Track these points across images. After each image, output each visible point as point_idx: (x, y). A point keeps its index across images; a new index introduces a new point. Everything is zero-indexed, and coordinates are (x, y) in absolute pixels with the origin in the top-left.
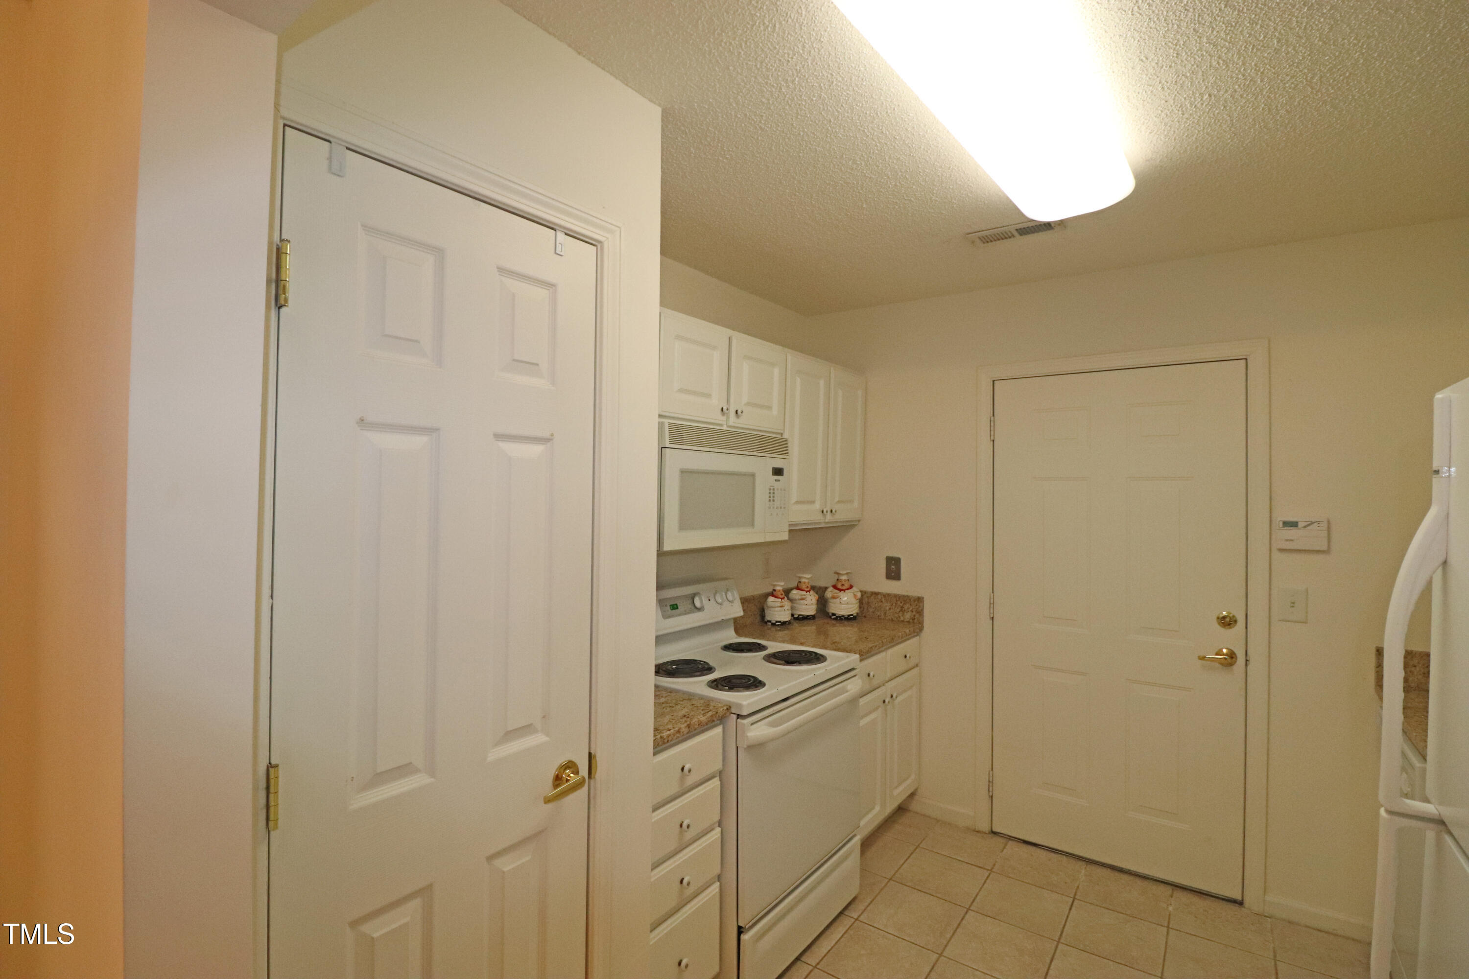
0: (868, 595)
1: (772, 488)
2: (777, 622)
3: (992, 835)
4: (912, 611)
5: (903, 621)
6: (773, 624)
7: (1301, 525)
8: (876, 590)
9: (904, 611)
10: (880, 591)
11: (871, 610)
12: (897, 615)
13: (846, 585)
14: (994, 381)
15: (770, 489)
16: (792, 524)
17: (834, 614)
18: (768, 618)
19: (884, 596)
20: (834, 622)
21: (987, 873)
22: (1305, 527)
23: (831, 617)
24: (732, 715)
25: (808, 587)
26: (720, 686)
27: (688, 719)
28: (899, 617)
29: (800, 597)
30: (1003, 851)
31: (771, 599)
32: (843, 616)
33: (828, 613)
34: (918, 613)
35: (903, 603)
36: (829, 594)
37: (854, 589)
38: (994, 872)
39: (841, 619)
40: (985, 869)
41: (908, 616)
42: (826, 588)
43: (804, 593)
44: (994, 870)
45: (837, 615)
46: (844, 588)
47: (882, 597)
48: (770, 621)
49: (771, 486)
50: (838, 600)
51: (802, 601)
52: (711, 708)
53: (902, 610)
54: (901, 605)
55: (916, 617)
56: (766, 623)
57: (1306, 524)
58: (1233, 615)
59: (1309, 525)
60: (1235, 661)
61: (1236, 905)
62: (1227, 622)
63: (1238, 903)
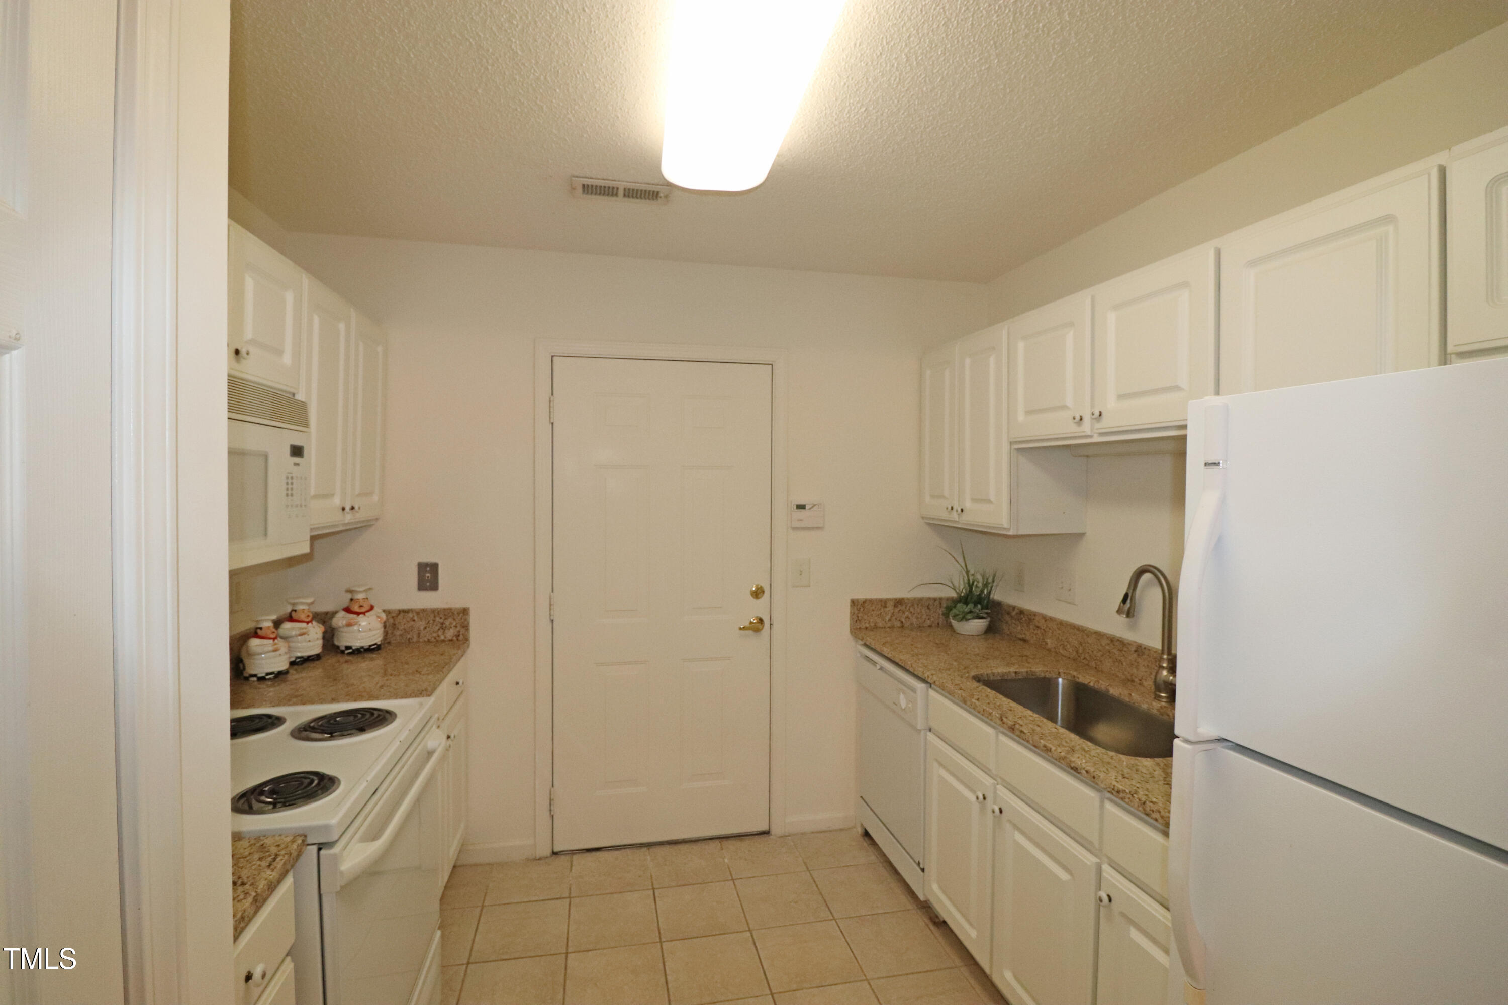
0: (394, 615)
1: (290, 476)
2: (268, 674)
3: (554, 856)
4: (456, 626)
5: (443, 641)
6: (262, 679)
7: (807, 507)
8: (405, 606)
9: (446, 627)
10: (409, 607)
11: (398, 633)
12: (435, 635)
13: (365, 605)
14: (552, 357)
15: (287, 478)
16: (314, 528)
17: (348, 648)
18: (250, 670)
19: (418, 613)
20: (349, 658)
21: (568, 900)
22: (810, 508)
23: (343, 652)
24: (309, 847)
25: (308, 616)
26: (256, 805)
27: (247, 887)
28: (438, 636)
29: (298, 632)
30: (571, 870)
31: (254, 643)
32: (362, 647)
33: (338, 647)
34: (463, 627)
35: (443, 618)
36: (340, 619)
37: (376, 608)
38: (573, 897)
39: (359, 652)
40: (564, 898)
41: (450, 634)
42: (334, 613)
43: (304, 625)
44: (573, 895)
45: (354, 648)
46: (363, 610)
47: (415, 614)
48: (255, 676)
49: (289, 473)
50: (355, 628)
51: (303, 637)
52: (274, 850)
53: (443, 627)
54: (441, 621)
55: (461, 633)
56: (247, 679)
57: (811, 506)
58: (761, 587)
59: (812, 507)
60: (763, 626)
61: (765, 835)
62: (758, 594)
63: (766, 833)
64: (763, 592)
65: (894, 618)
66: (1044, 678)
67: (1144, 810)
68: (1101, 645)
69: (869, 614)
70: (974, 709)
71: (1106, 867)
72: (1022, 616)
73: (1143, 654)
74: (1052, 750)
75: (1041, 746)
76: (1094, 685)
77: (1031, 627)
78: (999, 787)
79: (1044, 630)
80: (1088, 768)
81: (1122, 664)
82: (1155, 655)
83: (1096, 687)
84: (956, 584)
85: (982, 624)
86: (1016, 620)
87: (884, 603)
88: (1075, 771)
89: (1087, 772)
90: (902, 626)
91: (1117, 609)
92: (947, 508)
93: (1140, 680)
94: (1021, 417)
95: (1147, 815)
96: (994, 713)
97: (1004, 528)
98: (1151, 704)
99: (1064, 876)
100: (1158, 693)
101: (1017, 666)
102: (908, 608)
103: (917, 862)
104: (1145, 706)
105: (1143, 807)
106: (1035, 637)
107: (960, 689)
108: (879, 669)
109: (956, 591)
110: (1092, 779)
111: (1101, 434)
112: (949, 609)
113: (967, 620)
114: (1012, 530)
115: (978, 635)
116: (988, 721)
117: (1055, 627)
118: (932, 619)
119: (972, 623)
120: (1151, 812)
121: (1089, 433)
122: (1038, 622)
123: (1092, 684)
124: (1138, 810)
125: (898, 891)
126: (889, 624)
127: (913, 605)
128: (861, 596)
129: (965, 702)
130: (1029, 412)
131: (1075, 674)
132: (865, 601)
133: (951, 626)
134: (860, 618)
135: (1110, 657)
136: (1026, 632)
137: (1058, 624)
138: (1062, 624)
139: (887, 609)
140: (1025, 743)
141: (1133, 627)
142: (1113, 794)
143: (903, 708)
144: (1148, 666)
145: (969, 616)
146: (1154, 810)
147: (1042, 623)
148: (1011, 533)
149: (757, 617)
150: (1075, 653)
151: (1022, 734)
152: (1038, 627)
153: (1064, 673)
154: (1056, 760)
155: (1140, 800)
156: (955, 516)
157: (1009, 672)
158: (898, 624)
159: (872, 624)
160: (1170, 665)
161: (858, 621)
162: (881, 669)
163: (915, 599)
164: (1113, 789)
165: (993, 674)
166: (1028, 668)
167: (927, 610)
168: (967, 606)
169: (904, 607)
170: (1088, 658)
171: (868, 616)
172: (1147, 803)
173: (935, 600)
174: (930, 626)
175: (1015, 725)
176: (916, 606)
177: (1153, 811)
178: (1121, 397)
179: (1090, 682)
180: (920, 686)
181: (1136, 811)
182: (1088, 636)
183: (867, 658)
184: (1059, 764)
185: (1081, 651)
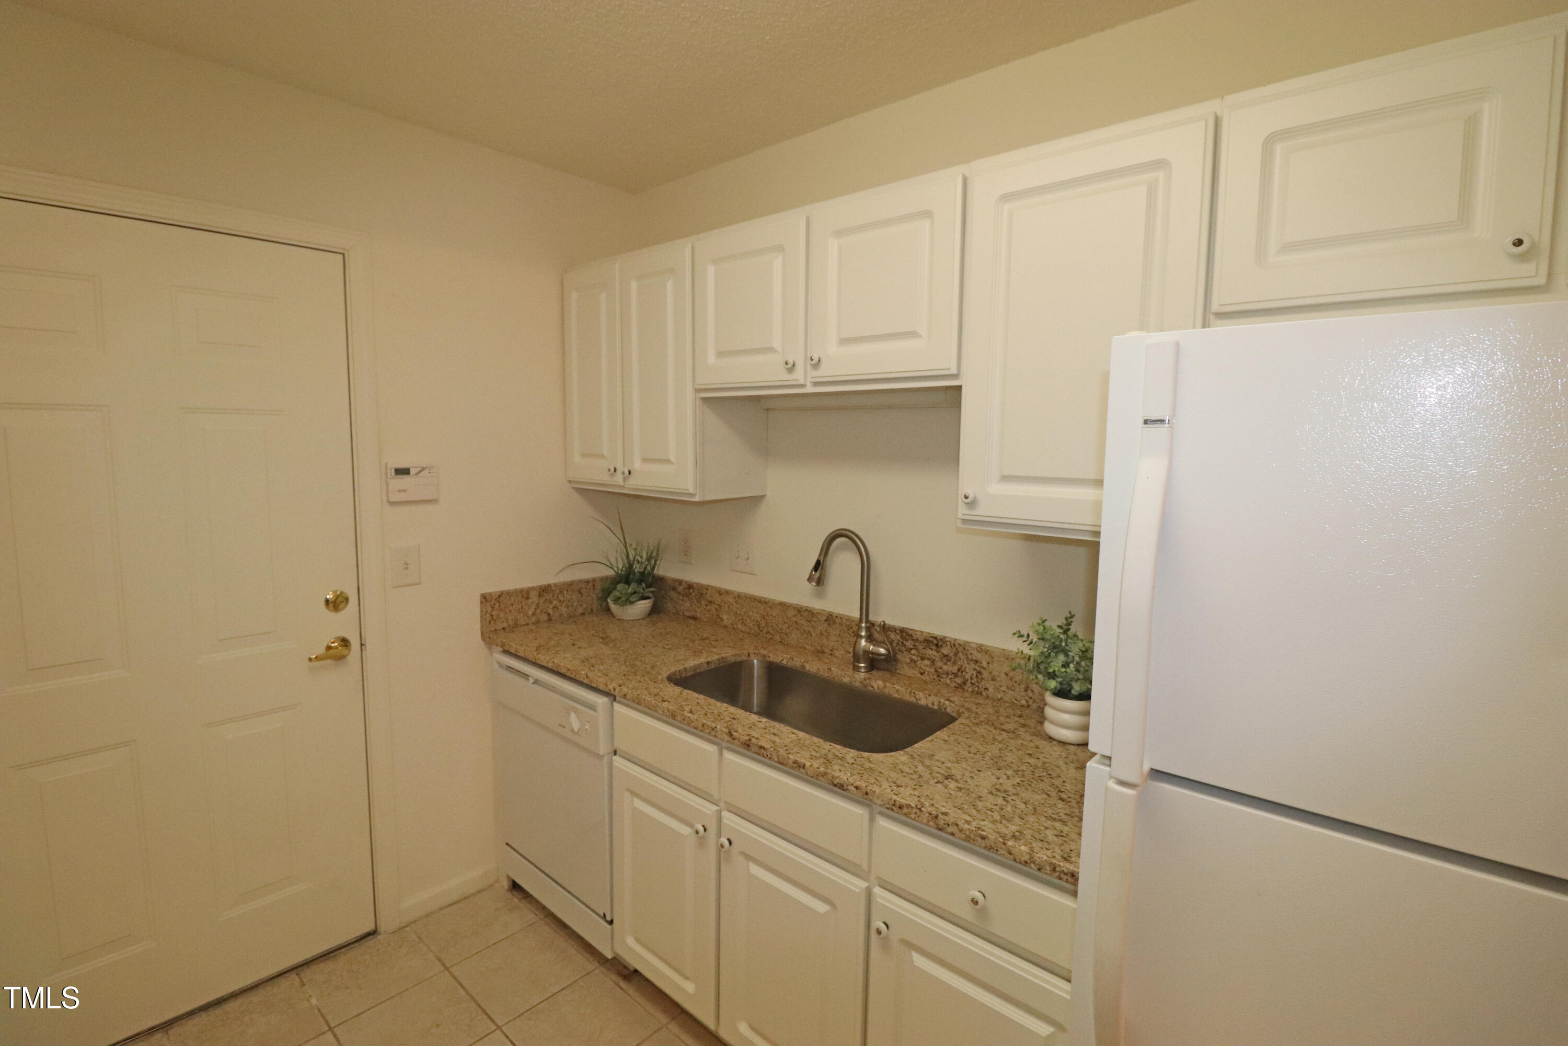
7: (412, 471)
22: (417, 474)
57: (417, 470)
58: (342, 593)
59: (420, 471)
60: (350, 650)
61: (371, 937)
62: (336, 604)
63: (373, 933)
64: (347, 600)
65: (538, 611)
66: (735, 663)
67: (937, 825)
68: (787, 617)
69: (507, 610)
70: (689, 725)
71: (877, 891)
72: (691, 591)
73: (835, 622)
74: (806, 766)
75: (791, 761)
76: (788, 662)
77: (703, 603)
78: (725, 814)
79: (718, 605)
80: (857, 783)
81: (811, 635)
82: (848, 623)
83: (790, 664)
84: (613, 560)
85: (645, 605)
86: (683, 596)
87: (525, 594)
88: (839, 788)
89: (857, 788)
90: (550, 620)
91: (808, 577)
92: (609, 470)
93: (832, 651)
94: (711, 359)
95: (940, 830)
96: (718, 727)
97: (690, 494)
98: (854, 677)
99: (822, 908)
100: (856, 664)
101: (705, 654)
102: (556, 596)
103: (602, 915)
104: (846, 680)
105: (935, 822)
106: (707, 613)
107: (664, 701)
108: (533, 683)
109: (614, 570)
110: (866, 796)
111: (816, 384)
112: (607, 593)
113: (632, 603)
114: (697, 496)
115: (642, 619)
116: (685, 727)
117: (732, 600)
118: (585, 606)
119: (639, 606)
120: (946, 826)
121: (802, 382)
122: (711, 596)
123: (785, 662)
124: (928, 825)
125: (572, 950)
126: (533, 619)
127: (561, 592)
128: (493, 588)
129: (673, 716)
130: (720, 354)
131: (765, 652)
132: (501, 595)
133: (608, 610)
134: (494, 617)
135: (798, 629)
136: (697, 609)
137: (735, 598)
138: (739, 597)
139: (530, 601)
140: (767, 760)
141: (820, 595)
142: (892, 810)
143: (576, 730)
144: (839, 634)
145: (633, 599)
146: (950, 823)
147: (717, 598)
148: (697, 499)
149: (337, 638)
150: (756, 628)
151: (763, 751)
152: (711, 602)
153: (754, 654)
154: (812, 777)
155: (930, 814)
156: (619, 479)
157: (702, 664)
158: (545, 617)
159: (511, 623)
160: (868, 634)
161: (492, 622)
162: (536, 682)
163: (564, 584)
164: (894, 805)
165: (685, 669)
166: (717, 654)
167: (579, 596)
168: (629, 585)
169: (551, 595)
170: (771, 632)
171: (506, 613)
172: (940, 816)
173: (587, 582)
174: (583, 614)
175: (750, 740)
176: (565, 593)
177: (948, 825)
178: (844, 341)
179: (783, 660)
180: (600, 701)
181: (926, 828)
182: (771, 608)
183: (509, 668)
184: (819, 782)
185: (763, 625)
